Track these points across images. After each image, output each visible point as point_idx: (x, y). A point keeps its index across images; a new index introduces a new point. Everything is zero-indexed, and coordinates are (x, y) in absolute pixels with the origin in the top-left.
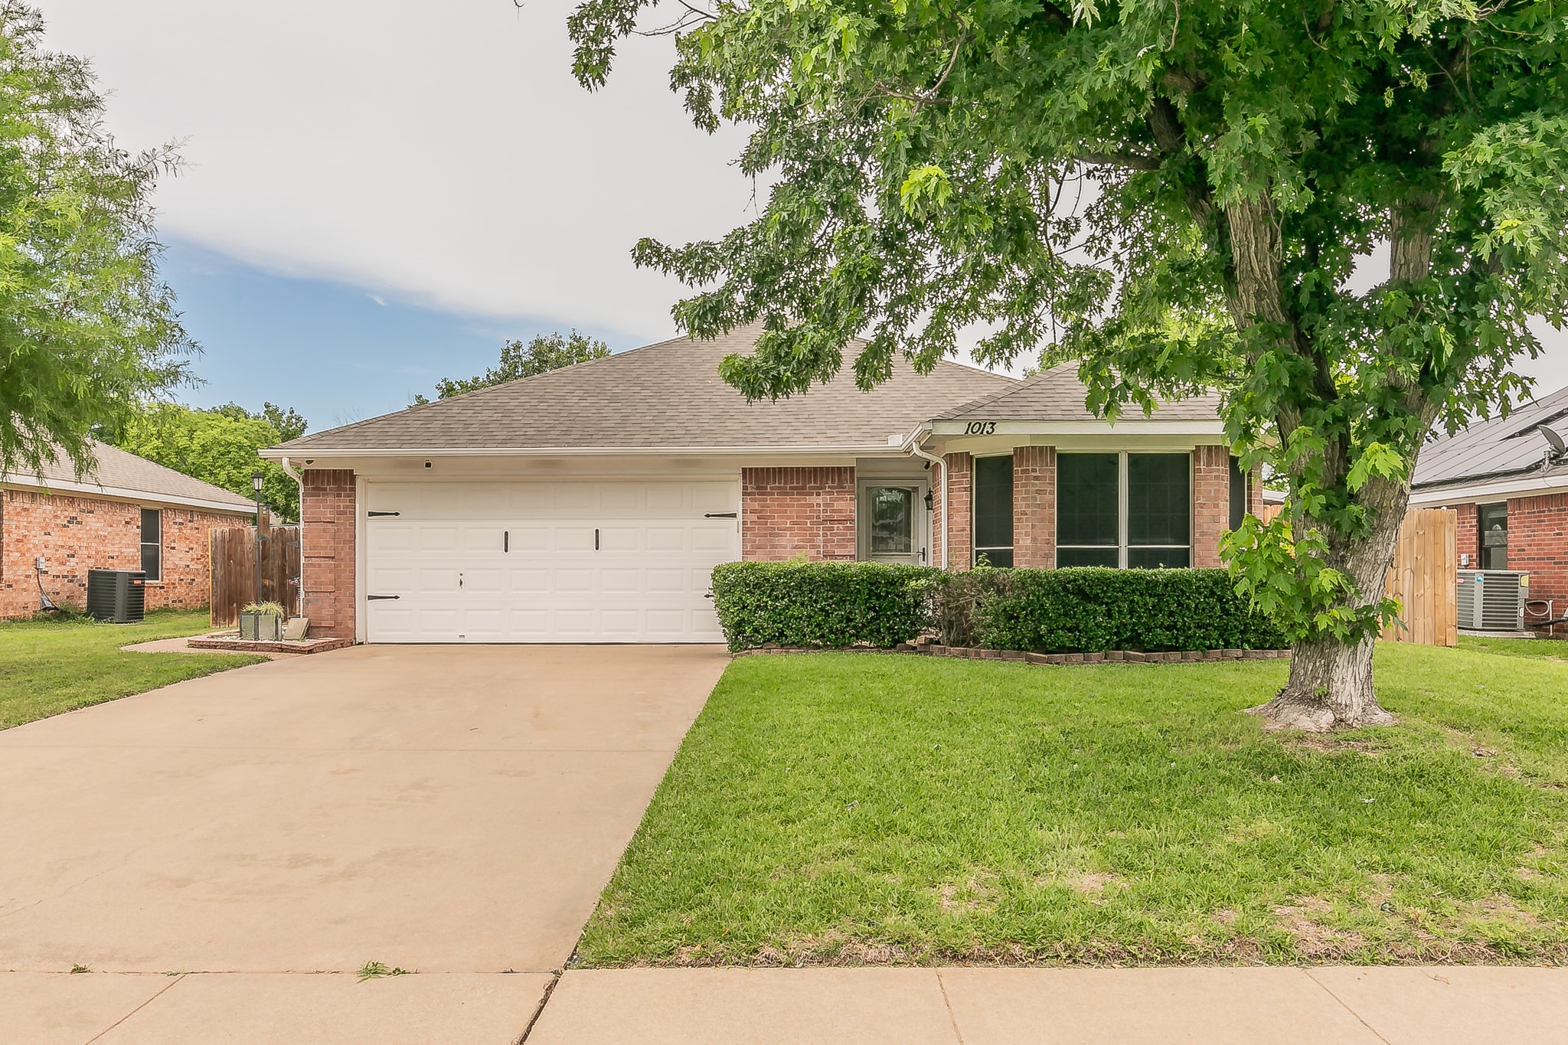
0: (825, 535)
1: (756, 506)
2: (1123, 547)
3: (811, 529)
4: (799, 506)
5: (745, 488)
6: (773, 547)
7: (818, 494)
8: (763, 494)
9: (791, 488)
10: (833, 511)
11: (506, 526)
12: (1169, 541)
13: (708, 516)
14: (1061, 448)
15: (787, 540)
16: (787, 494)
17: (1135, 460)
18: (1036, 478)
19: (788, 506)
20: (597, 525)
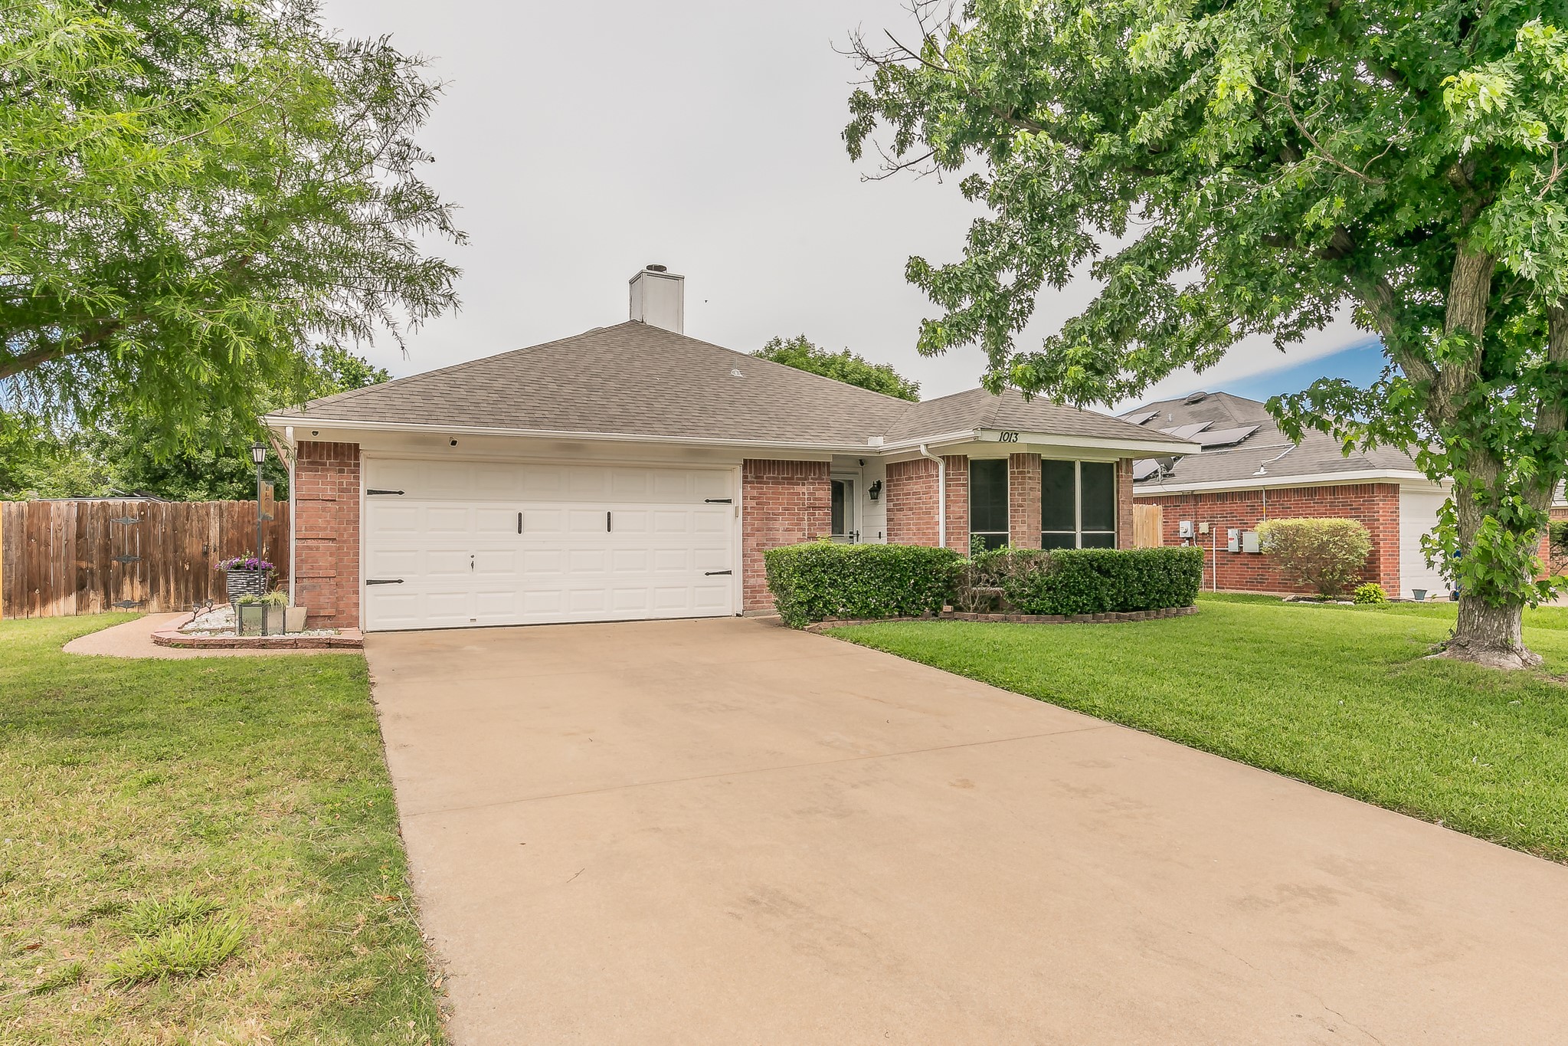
0: (809, 519)
1: (755, 493)
2: (1079, 532)
3: (799, 514)
4: (789, 494)
5: (745, 477)
6: (769, 529)
7: (803, 484)
8: (760, 483)
9: (783, 478)
10: (815, 499)
11: (520, 507)
12: (1104, 527)
13: (707, 501)
14: (1044, 456)
15: (781, 524)
16: (779, 483)
17: (1085, 466)
18: (1030, 478)
19: (780, 494)
20: (610, 508)
